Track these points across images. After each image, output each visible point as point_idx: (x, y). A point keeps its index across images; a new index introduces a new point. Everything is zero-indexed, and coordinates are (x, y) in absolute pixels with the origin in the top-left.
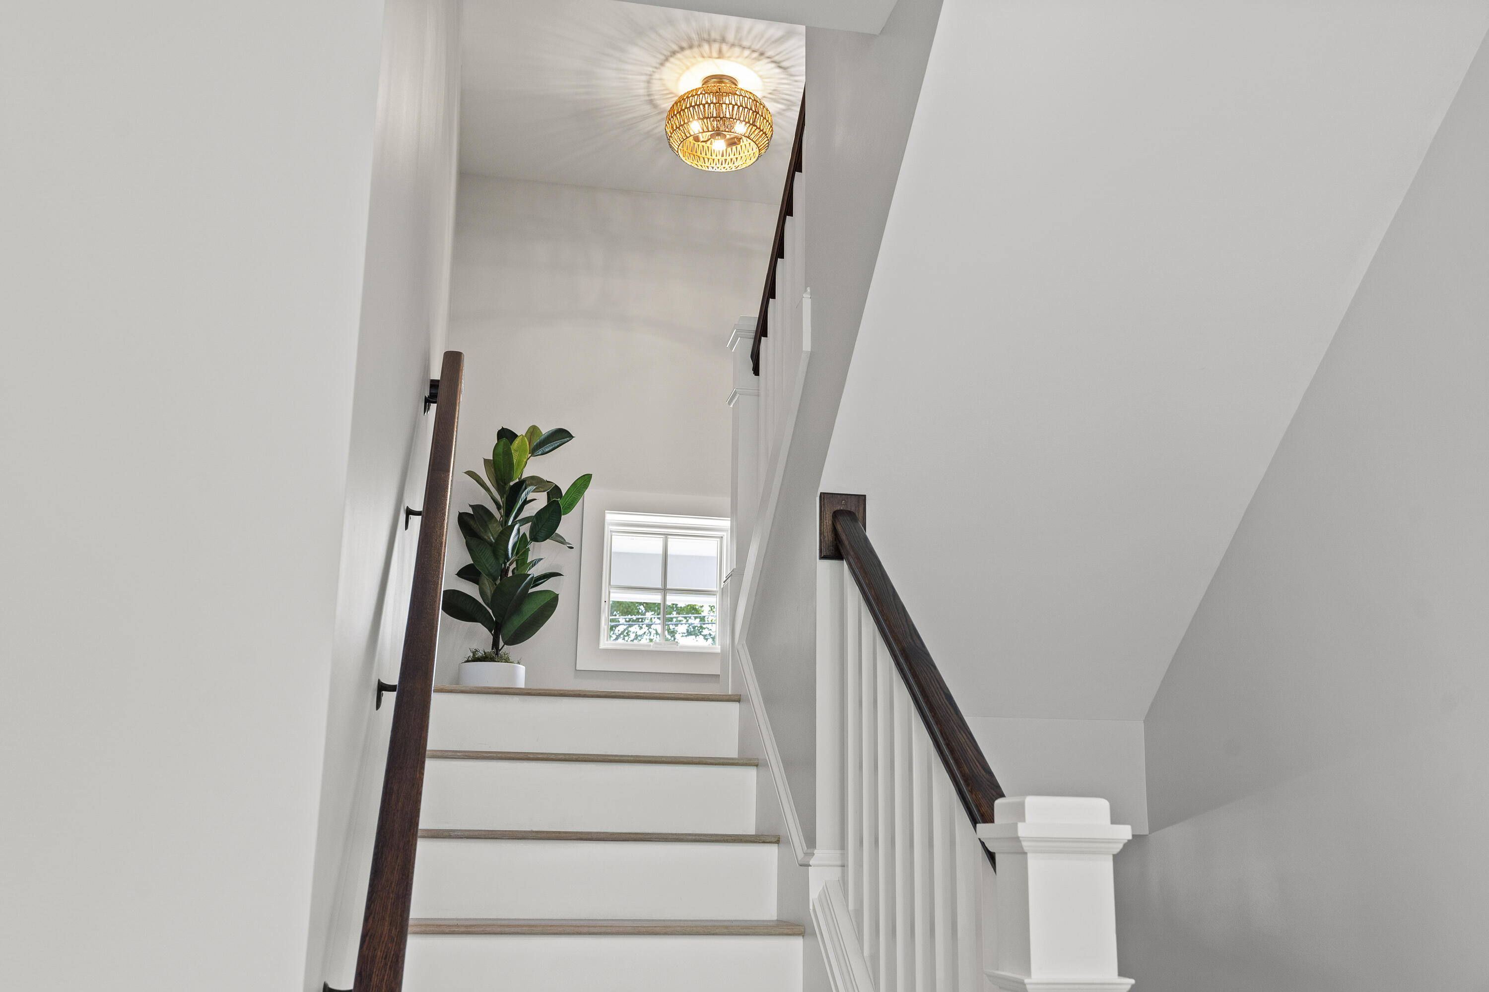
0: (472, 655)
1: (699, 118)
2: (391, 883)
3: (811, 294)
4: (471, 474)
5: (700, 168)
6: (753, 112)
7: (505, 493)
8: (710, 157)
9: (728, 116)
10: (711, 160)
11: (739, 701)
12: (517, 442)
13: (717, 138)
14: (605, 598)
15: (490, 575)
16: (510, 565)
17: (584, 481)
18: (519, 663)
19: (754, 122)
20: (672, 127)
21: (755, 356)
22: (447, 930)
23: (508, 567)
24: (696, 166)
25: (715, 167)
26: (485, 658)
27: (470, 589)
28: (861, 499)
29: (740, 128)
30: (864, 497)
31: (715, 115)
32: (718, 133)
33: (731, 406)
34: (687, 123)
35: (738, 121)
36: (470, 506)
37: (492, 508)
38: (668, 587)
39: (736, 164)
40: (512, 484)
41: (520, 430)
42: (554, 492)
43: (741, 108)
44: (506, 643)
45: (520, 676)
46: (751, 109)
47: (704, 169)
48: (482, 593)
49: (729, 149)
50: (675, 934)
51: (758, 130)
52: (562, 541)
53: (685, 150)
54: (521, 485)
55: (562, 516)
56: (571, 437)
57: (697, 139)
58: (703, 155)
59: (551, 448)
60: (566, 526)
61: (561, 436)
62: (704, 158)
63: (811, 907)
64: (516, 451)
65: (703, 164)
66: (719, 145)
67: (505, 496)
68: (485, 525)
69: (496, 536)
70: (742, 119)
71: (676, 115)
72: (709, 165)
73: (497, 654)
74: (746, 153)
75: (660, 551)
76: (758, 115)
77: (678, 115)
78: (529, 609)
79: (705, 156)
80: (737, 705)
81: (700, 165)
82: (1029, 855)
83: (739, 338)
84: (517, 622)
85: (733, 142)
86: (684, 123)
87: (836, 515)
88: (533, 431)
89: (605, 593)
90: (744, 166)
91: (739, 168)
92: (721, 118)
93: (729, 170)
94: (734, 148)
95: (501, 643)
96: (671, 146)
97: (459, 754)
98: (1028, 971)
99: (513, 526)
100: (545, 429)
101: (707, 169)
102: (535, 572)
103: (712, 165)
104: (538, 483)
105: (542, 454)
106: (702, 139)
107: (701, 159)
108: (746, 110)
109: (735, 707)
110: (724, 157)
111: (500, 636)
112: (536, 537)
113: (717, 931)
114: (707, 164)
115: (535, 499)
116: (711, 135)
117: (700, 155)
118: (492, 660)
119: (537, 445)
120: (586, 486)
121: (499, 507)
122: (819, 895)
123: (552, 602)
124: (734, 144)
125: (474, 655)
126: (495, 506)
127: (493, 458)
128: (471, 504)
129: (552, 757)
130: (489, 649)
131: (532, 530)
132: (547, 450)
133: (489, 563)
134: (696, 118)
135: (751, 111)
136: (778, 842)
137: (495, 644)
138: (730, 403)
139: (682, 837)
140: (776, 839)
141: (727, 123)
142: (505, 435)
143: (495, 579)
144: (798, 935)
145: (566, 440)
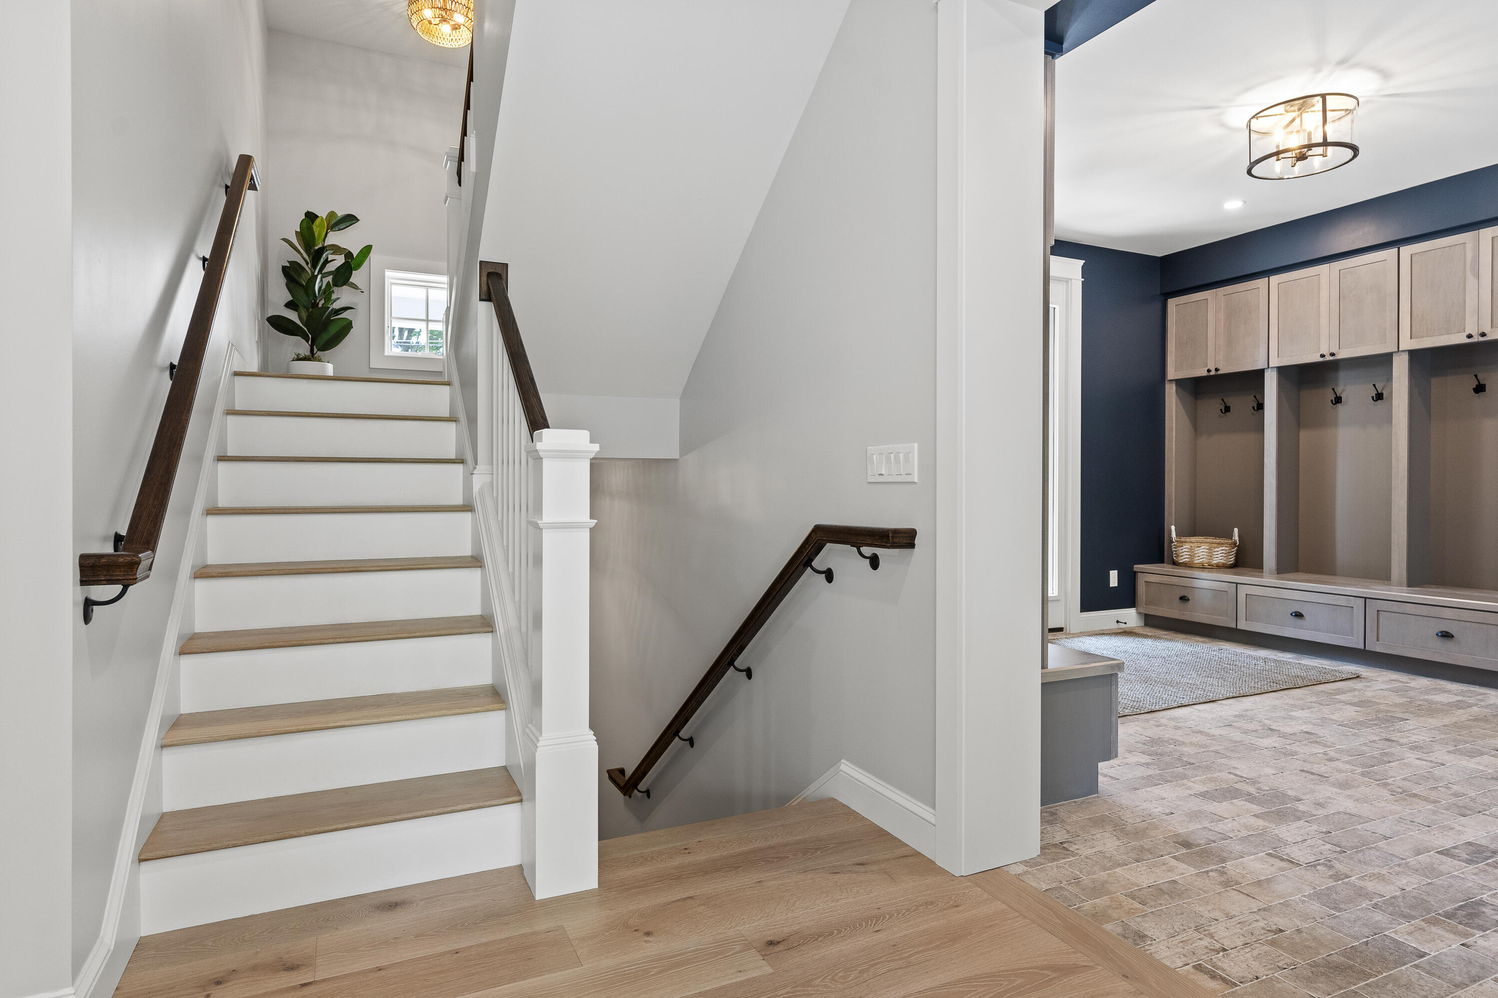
0: (296, 357)
1: (429, 7)
2: (158, 476)
3: (476, 135)
4: (285, 240)
5: (434, 43)
6: (466, 8)
7: (311, 254)
8: (441, 36)
9: (448, 8)
10: (442, 39)
11: (449, 385)
12: (318, 221)
13: (443, 23)
14: (388, 323)
15: (305, 307)
16: (320, 301)
17: (367, 250)
18: (328, 362)
19: (467, 14)
20: (411, 12)
21: (459, 174)
22: (249, 512)
23: (318, 303)
24: (431, 42)
25: (445, 44)
26: (305, 359)
27: (293, 316)
28: (506, 266)
29: (459, 18)
30: (506, 265)
31: (439, 7)
32: (444, 20)
33: (446, 205)
34: (421, 10)
35: (456, 13)
36: (288, 261)
37: (303, 264)
38: (430, 318)
39: (459, 43)
40: (316, 248)
41: (322, 213)
42: (349, 255)
43: (457, 4)
44: (319, 350)
45: (330, 369)
46: (465, 5)
47: (437, 44)
48: (300, 318)
49: (454, 32)
50: (394, 512)
51: (470, 21)
52: (355, 287)
53: (423, 29)
54: (322, 250)
55: (353, 272)
56: (358, 220)
57: (430, 23)
58: (437, 34)
59: (344, 226)
60: (356, 277)
61: (350, 219)
62: (437, 37)
63: (474, 496)
64: (317, 227)
65: (436, 41)
66: (446, 28)
67: (311, 256)
68: (299, 275)
69: (306, 282)
70: (458, 11)
71: (413, 3)
72: (441, 42)
73: (313, 356)
74: (466, 36)
75: (424, 297)
76: (470, 10)
77: (415, 3)
78: (333, 330)
79: (437, 35)
80: (448, 387)
81: (434, 41)
82: (544, 459)
83: (449, 162)
84: (324, 337)
85: (456, 27)
86: (419, 10)
87: (489, 275)
88: (332, 214)
89: (388, 321)
90: (464, 45)
91: (460, 46)
92: (444, 9)
93: (454, 47)
94: (457, 31)
95: (315, 350)
96: (412, 26)
97: (263, 413)
98: (541, 518)
99: (317, 275)
100: (340, 213)
101: (439, 45)
102: (336, 306)
103: (443, 42)
104: (336, 249)
105: (339, 230)
106: (434, 23)
107: (435, 37)
108: (461, 5)
109: (447, 388)
110: (451, 38)
111: (315, 347)
112: (336, 284)
113: (420, 510)
114: (439, 41)
115: (335, 260)
116: (440, 20)
117: (434, 34)
118: (309, 360)
119: (334, 223)
120: (369, 252)
121: (307, 264)
122: (479, 491)
123: (348, 326)
124: (456, 29)
125: (298, 357)
126: (305, 263)
127: (300, 229)
128: (289, 260)
129: (325, 415)
130: (308, 353)
131: (333, 279)
132: (342, 228)
133: (303, 299)
134: (427, 7)
135: (464, 7)
136: (462, 463)
137: (312, 351)
138: (445, 204)
139: (404, 460)
140: (461, 461)
141: (448, 13)
142: (311, 217)
143: (308, 310)
144: (469, 511)
145: (354, 222)
